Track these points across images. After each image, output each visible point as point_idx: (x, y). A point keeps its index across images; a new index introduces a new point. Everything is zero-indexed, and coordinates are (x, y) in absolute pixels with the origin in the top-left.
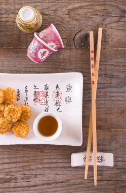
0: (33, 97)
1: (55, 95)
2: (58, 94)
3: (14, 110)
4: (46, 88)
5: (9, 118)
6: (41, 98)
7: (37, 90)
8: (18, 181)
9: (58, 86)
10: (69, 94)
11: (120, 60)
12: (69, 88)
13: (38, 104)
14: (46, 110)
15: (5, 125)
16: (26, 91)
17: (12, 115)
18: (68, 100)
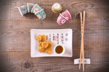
0: (53, 38)
1: (61, 37)
2: (62, 37)
3: (46, 44)
4: (58, 35)
5: (44, 47)
6: (56, 39)
7: (54, 36)
8: (53, 70)
9: (62, 34)
10: (67, 37)
11: (92, 23)
12: (67, 35)
13: (55, 41)
14: (58, 43)
15: (42, 49)
16: (50, 36)
17: (45, 45)
18: (66, 40)
